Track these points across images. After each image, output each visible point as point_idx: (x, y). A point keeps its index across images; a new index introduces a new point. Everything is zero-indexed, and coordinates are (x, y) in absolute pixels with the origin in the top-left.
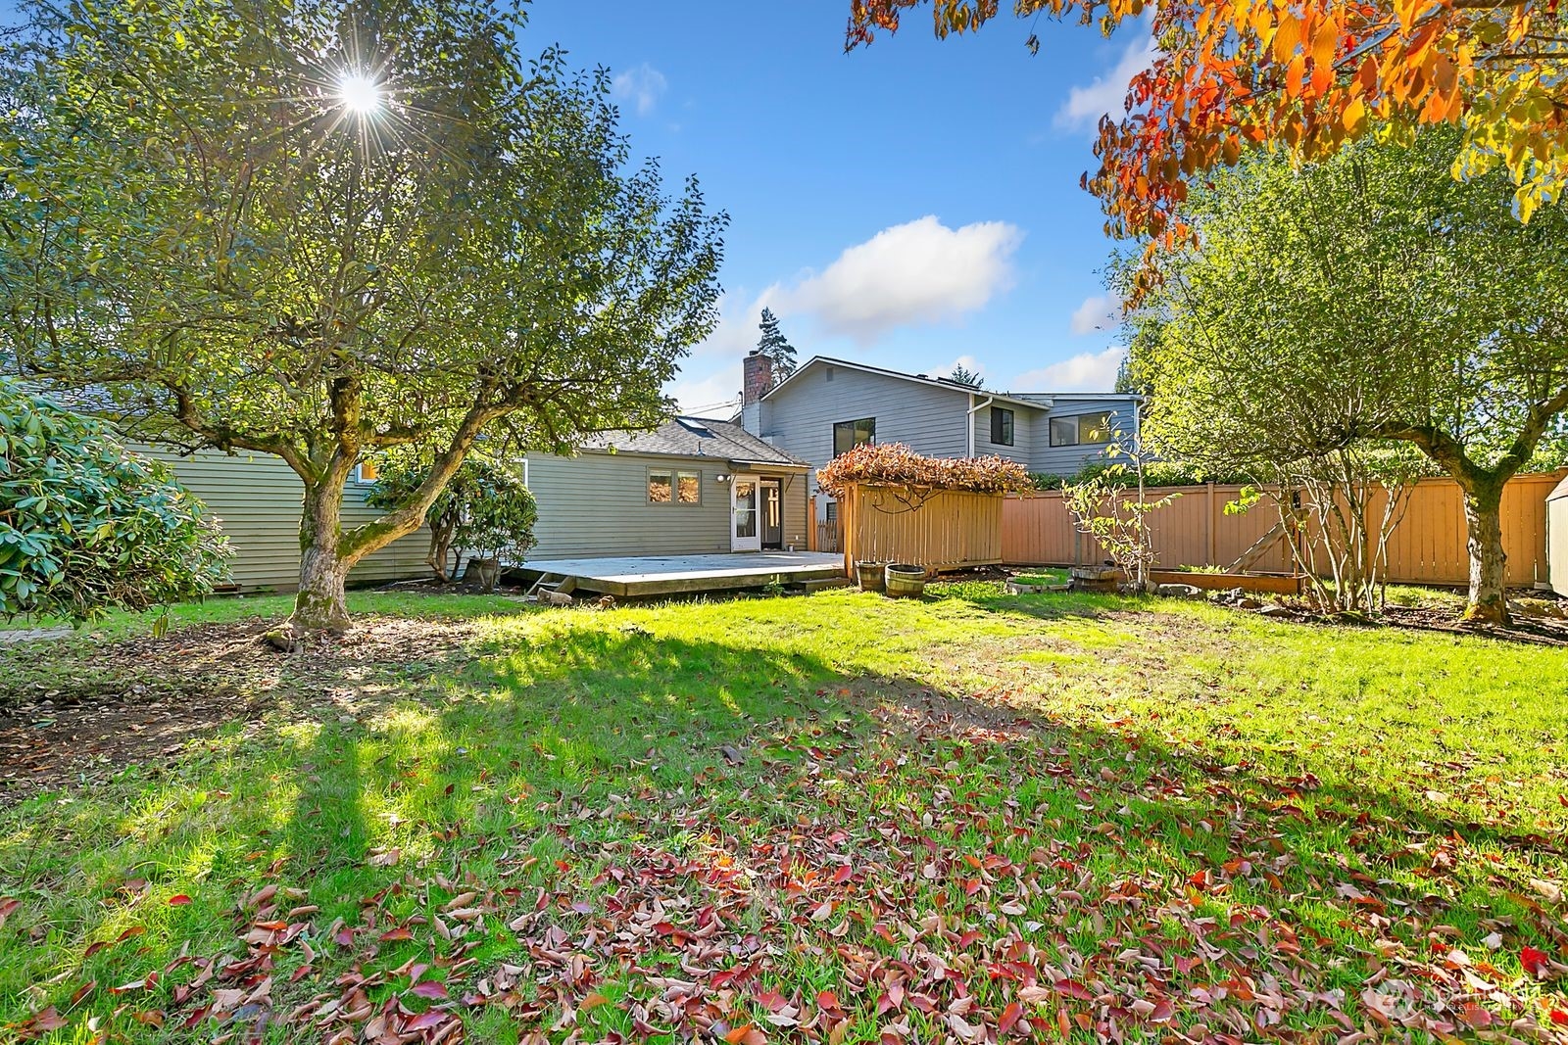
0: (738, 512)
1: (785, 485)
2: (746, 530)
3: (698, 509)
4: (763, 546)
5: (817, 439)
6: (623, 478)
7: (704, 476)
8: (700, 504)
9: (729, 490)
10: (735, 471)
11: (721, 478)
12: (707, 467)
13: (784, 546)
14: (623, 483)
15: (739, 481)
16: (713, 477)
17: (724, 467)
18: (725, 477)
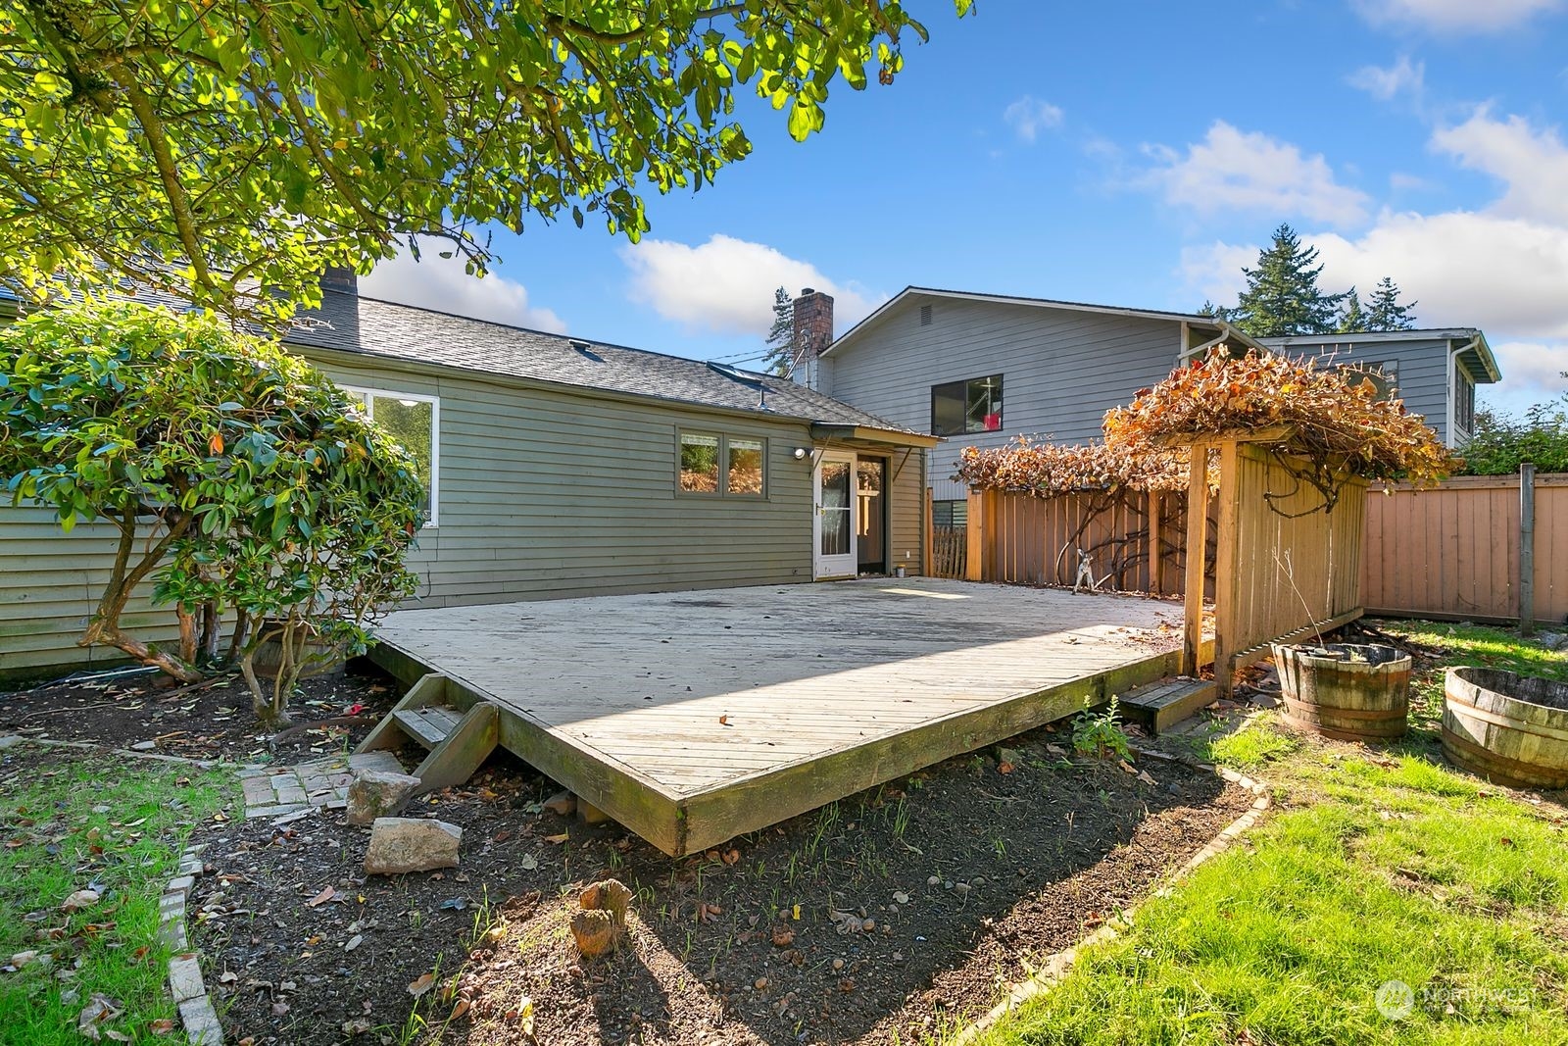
0: (823, 512)
1: (892, 469)
2: (837, 543)
3: (763, 506)
4: (861, 569)
5: (904, 409)
6: (635, 445)
7: (772, 449)
8: (765, 496)
9: (810, 473)
10: (821, 443)
11: (799, 453)
12: (776, 433)
13: (891, 567)
14: (632, 455)
15: (829, 460)
16: (786, 451)
17: (802, 434)
18: (807, 452)
